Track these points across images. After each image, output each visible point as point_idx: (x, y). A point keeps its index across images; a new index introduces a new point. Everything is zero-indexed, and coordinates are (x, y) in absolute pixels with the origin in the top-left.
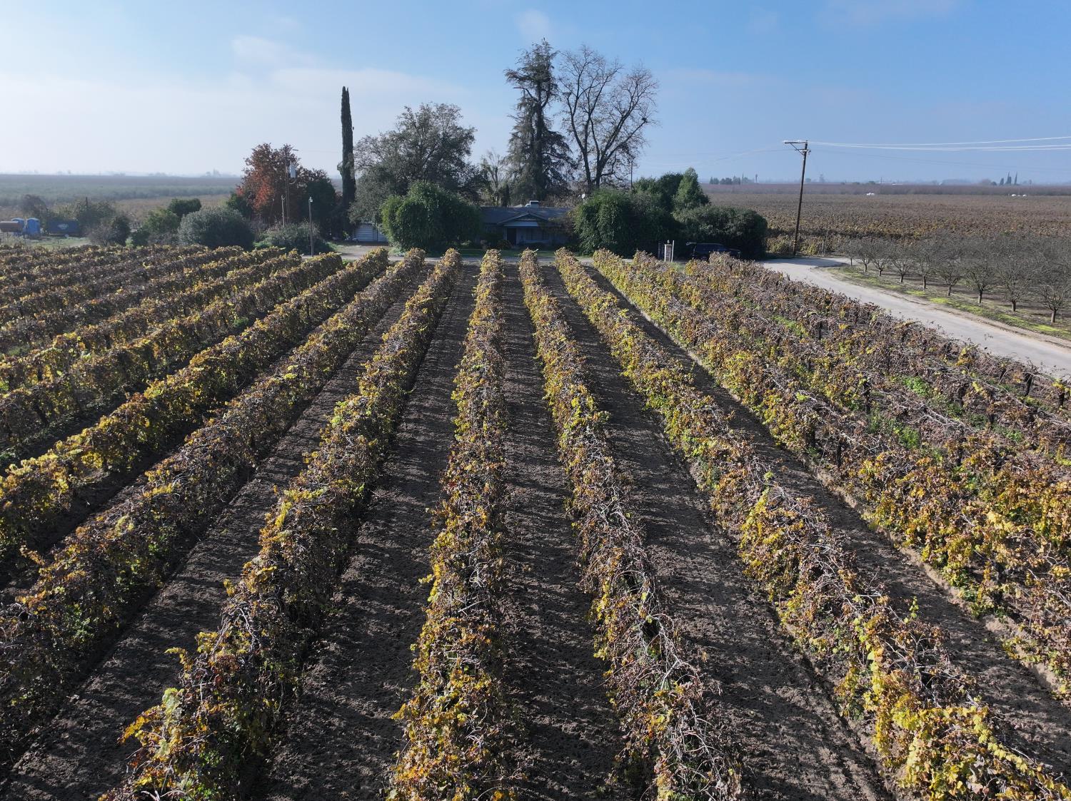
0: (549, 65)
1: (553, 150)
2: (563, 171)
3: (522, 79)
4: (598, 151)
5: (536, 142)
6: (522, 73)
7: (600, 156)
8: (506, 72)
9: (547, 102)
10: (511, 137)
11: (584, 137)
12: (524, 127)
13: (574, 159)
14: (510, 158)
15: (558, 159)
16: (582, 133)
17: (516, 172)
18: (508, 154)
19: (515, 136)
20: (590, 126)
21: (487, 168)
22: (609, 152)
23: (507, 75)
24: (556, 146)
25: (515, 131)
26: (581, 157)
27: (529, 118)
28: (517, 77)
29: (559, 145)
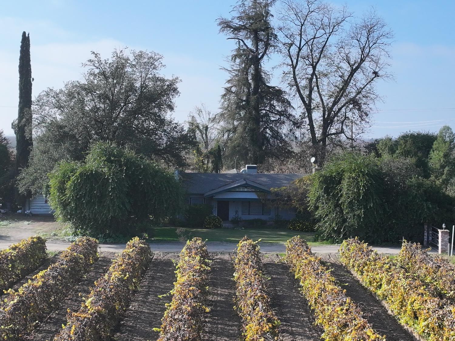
0: (267, 13)
1: (272, 106)
2: (284, 130)
3: (237, 29)
4: (324, 108)
5: (253, 98)
6: (237, 23)
7: (327, 113)
8: (218, 21)
9: (265, 53)
10: (223, 92)
11: (308, 93)
12: (238, 81)
13: (297, 117)
14: (222, 115)
15: (278, 117)
16: (305, 87)
17: (229, 131)
18: (220, 111)
19: (228, 90)
20: (314, 80)
21: (194, 127)
22: (336, 108)
23: (220, 24)
24: (275, 103)
25: (229, 85)
26: (304, 113)
27: (245, 71)
28: (230, 27)
29: (278, 101)
